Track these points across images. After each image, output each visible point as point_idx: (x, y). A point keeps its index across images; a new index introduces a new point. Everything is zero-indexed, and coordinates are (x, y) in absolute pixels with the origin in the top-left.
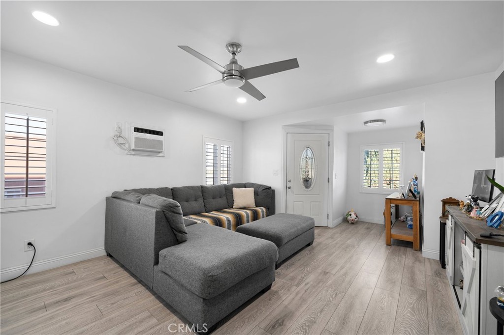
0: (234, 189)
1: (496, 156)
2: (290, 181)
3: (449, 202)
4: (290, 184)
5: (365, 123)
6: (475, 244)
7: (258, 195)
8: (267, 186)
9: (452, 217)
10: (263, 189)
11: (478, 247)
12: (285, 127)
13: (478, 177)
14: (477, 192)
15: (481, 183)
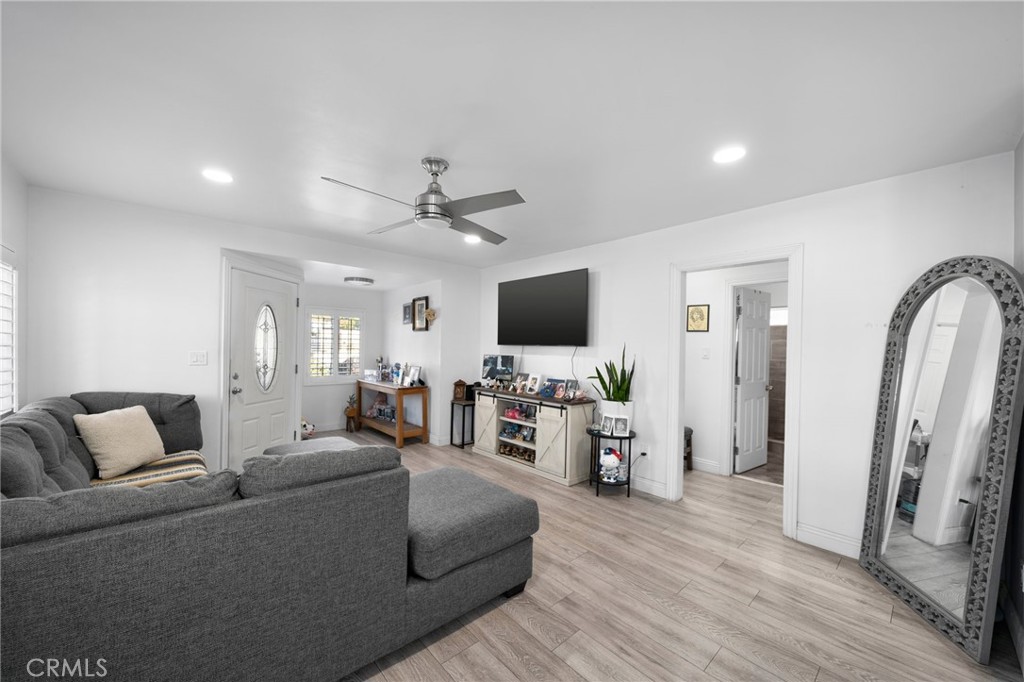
0: (79, 418)
1: (499, 343)
2: (236, 377)
3: (459, 384)
4: (236, 384)
5: (346, 279)
6: (562, 408)
7: (164, 423)
8: (180, 396)
9: (494, 396)
10: (177, 404)
11: (565, 409)
12: (228, 253)
13: (490, 361)
14: (492, 374)
15: (496, 366)
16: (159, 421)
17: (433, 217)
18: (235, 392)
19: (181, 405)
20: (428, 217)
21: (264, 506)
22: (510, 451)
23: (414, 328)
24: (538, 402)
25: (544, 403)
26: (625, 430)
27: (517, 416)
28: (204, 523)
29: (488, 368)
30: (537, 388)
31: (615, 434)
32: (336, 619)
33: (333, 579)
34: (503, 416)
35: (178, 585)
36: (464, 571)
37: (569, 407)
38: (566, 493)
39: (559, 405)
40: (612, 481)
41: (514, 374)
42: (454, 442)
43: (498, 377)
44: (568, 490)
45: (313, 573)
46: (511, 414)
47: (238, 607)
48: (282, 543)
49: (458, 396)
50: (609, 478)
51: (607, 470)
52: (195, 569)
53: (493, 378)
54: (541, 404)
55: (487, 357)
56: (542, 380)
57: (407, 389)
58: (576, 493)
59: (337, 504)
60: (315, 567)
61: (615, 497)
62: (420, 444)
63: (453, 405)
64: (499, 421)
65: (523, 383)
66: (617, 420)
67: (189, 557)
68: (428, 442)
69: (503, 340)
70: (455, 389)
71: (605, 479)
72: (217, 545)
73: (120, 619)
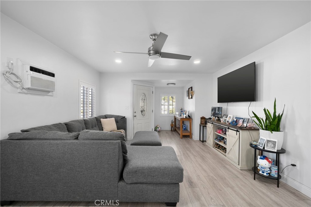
0: (102, 119)
1: (218, 102)
2: (135, 112)
3: (203, 118)
4: (135, 114)
5: (168, 84)
6: (237, 131)
7: (118, 122)
8: (122, 116)
9: (212, 123)
10: (121, 118)
11: (239, 132)
12: (133, 81)
13: (214, 109)
14: (214, 114)
15: (216, 111)
16: (117, 122)
17: (152, 55)
18: (135, 116)
19: (121, 119)
20: (151, 55)
21: (76, 143)
22: (219, 147)
23: (189, 98)
24: (227, 127)
25: (230, 128)
26: (274, 147)
27: (221, 132)
28: (64, 144)
29: (213, 112)
30: (230, 121)
31: (265, 149)
32: (95, 182)
33: (94, 170)
34: (216, 132)
35: (59, 157)
36: (142, 185)
37: (241, 131)
38: (236, 172)
39: (236, 130)
40: (265, 174)
41: (222, 115)
42: (201, 140)
43: (216, 116)
44: (238, 171)
45: (89, 166)
46: (218, 131)
47: (70, 168)
48: (81, 154)
49: (202, 122)
50: (263, 172)
51: (262, 168)
52: (62, 154)
53: (214, 116)
54: (228, 128)
55: (213, 108)
56: (233, 118)
57: (185, 119)
58: (242, 174)
59: (95, 147)
60: (89, 164)
61: (267, 184)
62: (188, 138)
63: (200, 126)
64: (214, 134)
65: (225, 119)
66: (268, 141)
67: (61, 151)
68: (192, 138)
69: (220, 101)
70: (201, 120)
71: (261, 172)
72: (66, 150)
73: (49, 161)
